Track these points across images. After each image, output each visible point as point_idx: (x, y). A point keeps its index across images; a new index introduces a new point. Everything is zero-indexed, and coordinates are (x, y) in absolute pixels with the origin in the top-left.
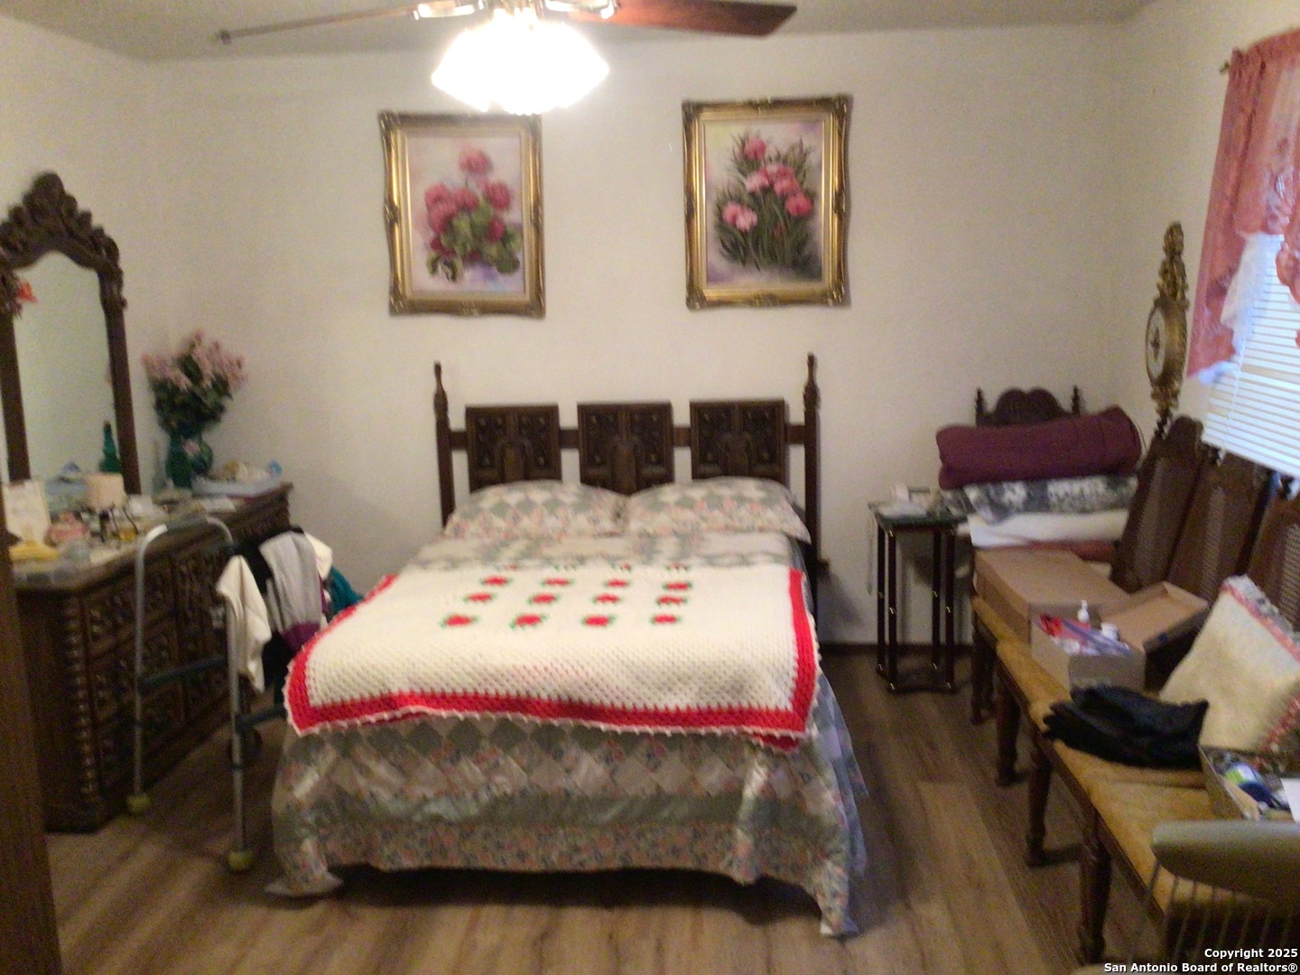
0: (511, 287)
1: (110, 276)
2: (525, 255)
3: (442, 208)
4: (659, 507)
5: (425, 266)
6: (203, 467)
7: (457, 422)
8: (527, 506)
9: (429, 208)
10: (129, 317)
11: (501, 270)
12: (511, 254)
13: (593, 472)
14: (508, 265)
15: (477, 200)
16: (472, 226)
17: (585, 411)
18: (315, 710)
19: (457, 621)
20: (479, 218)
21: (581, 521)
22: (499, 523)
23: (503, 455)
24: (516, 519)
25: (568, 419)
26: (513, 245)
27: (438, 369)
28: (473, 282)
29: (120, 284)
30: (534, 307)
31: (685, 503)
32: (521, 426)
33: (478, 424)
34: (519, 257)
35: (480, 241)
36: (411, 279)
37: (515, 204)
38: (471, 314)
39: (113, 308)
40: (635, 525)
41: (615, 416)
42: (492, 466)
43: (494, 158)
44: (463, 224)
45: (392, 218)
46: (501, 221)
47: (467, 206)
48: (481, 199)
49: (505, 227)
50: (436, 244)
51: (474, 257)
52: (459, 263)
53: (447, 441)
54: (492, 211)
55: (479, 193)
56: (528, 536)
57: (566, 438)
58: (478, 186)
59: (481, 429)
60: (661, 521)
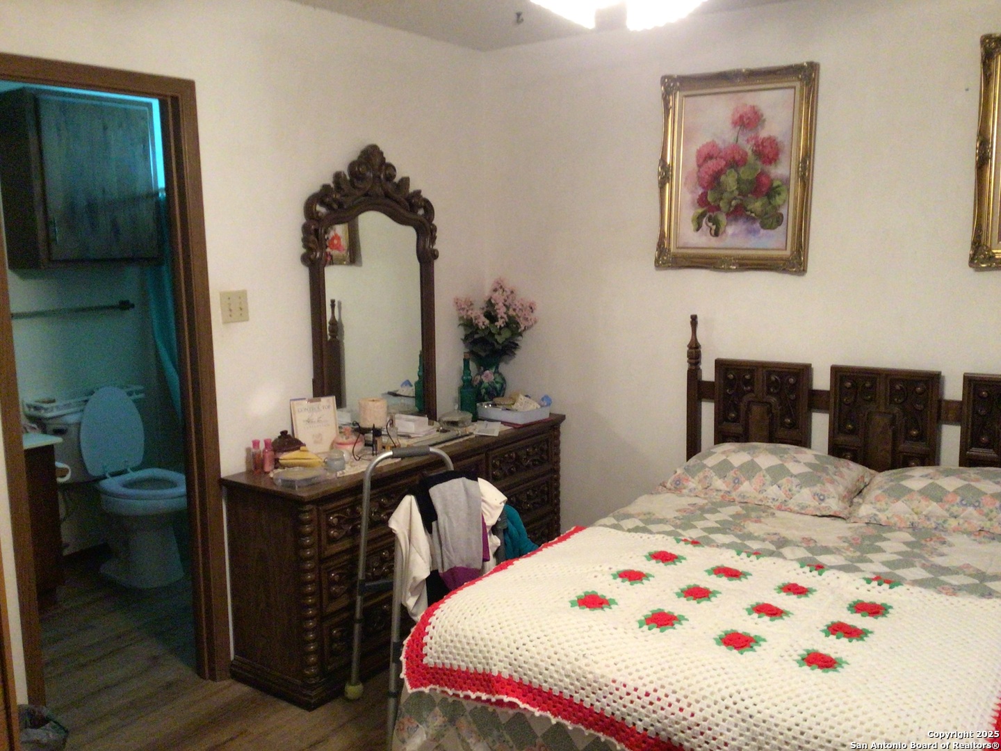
0: (773, 242)
1: (426, 231)
2: (789, 210)
3: (712, 165)
4: (900, 493)
5: (690, 221)
6: (496, 393)
7: (708, 373)
8: (750, 470)
9: (699, 166)
10: (439, 265)
11: (764, 226)
12: (776, 208)
13: (841, 439)
14: (772, 220)
15: (746, 154)
16: (739, 181)
17: (838, 373)
18: (426, 667)
19: (592, 601)
20: (746, 173)
21: (805, 496)
22: (719, 483)
23: (749, 410)
24: (737, 482)
25: (822, 381)
26: (778, 200)
27: (694, 320)
28: (735, 238)
29: (433, 239)
30: (795, 263)
31: (934, 494)
32: (770, 384)
33: (726, 378)
34: (783, 211)
35: (745, 196)
36: (677, 235)
37: (783, 158)
38: (729, 270)
39: (427, 257)
40: (865, 510)
41: (873, 381)
42: (735, 420)
43: (767, 113)
44: (730, 180)
45: (665, 176)
46: (768, 177)
47: (735, 162)
48: (750, 152)
49: (772, 181)
50: (702, 201)
51: (738, 213)
52: (722, 218)
53: (697, 390)
54: (760, 166)
55: (748, 148)
56: (744, 503)
57: (817, 400)
58: (748, 141)
59: (730, 384)
60: (899, 510)
